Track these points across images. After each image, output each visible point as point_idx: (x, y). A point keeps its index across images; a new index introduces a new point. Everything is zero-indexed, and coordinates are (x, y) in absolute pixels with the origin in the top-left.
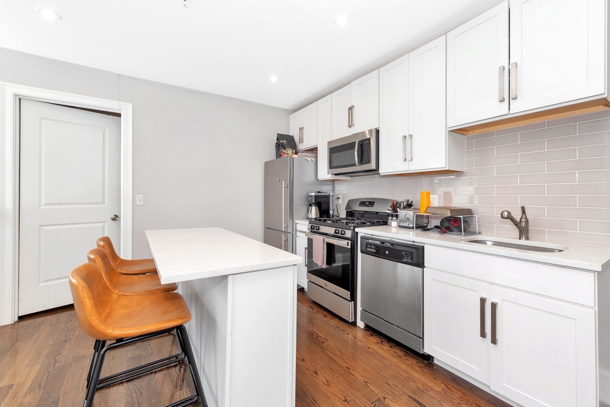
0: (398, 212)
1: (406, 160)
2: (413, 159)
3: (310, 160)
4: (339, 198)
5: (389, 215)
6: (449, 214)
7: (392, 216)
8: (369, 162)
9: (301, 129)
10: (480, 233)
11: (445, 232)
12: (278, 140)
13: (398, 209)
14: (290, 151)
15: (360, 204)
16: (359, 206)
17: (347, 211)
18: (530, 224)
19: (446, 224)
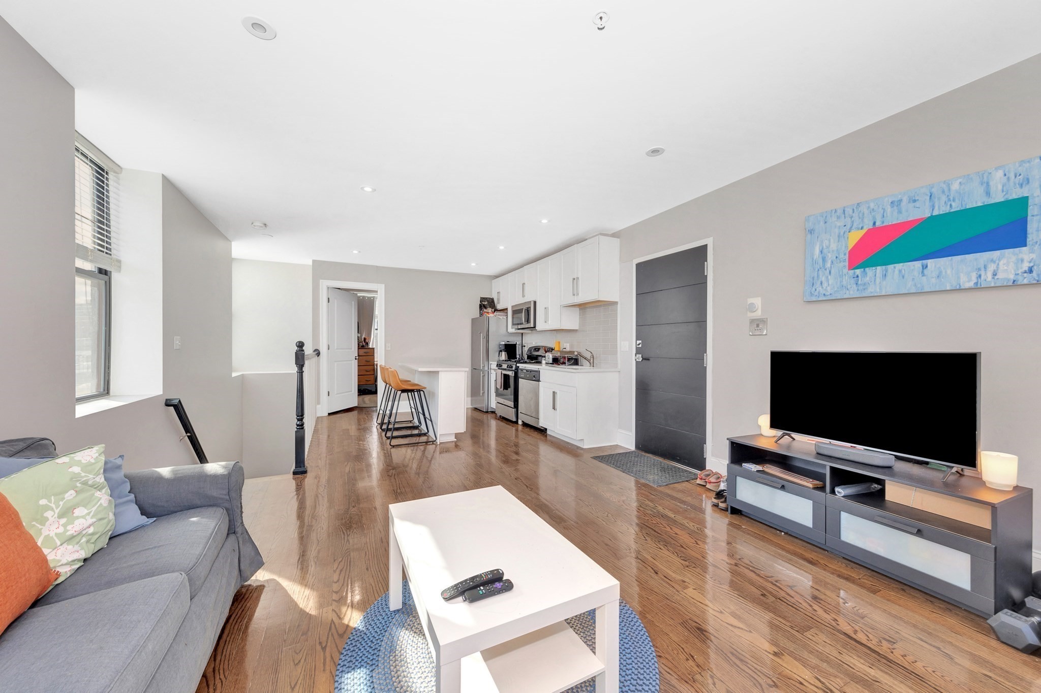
1: (545, 322)
2: (549, 321)
3: (503, 317)
4: (525, 346)
8: (530, 321)
9: (499, 293)
12: (481, 302)
14: (490, 310)
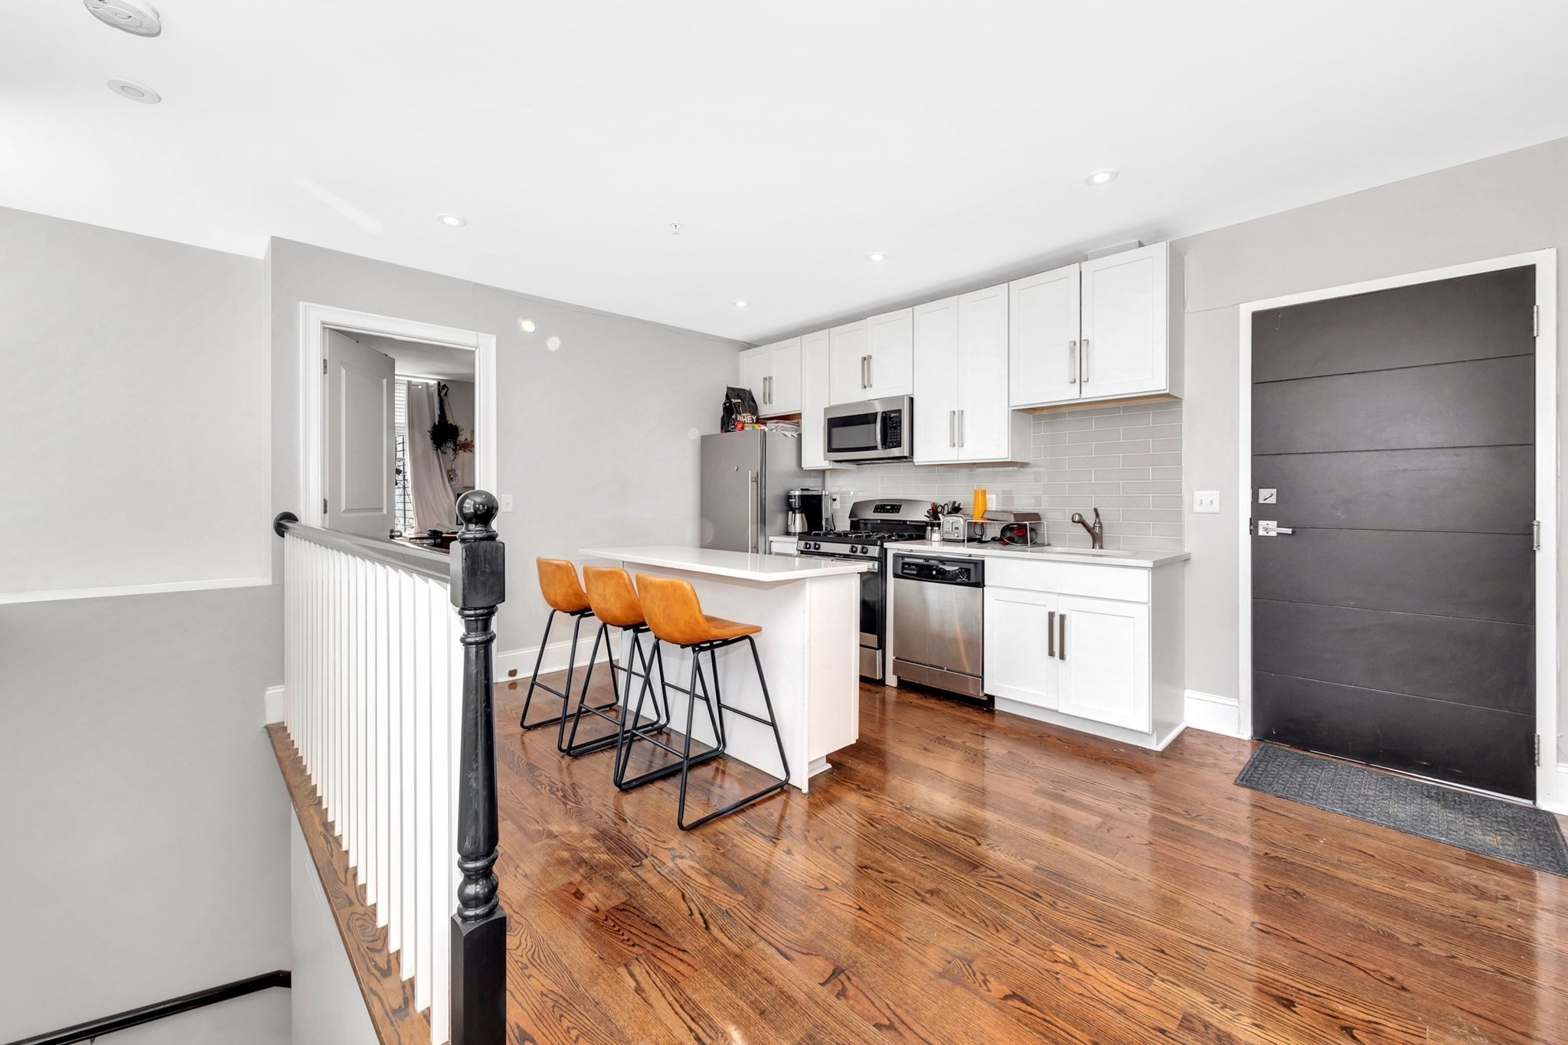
0: (939, 520)
1: (954, 445)
2: (965, 445)
3: (790, 436)
4: (835, 500)
5: (927, 524)
6: (1012, 520)
7: (933, 525)
8: (899, 444)
9: (767, 380)
10: (1049, 545)
11: (1007, 544)
12: (727, 397)
13: (940, 515)
14: (749, 417)
15: (875, 508)
16: (874, 512)
17: (852, 521)
18: (1104, 530)
19: (1008, 534)
